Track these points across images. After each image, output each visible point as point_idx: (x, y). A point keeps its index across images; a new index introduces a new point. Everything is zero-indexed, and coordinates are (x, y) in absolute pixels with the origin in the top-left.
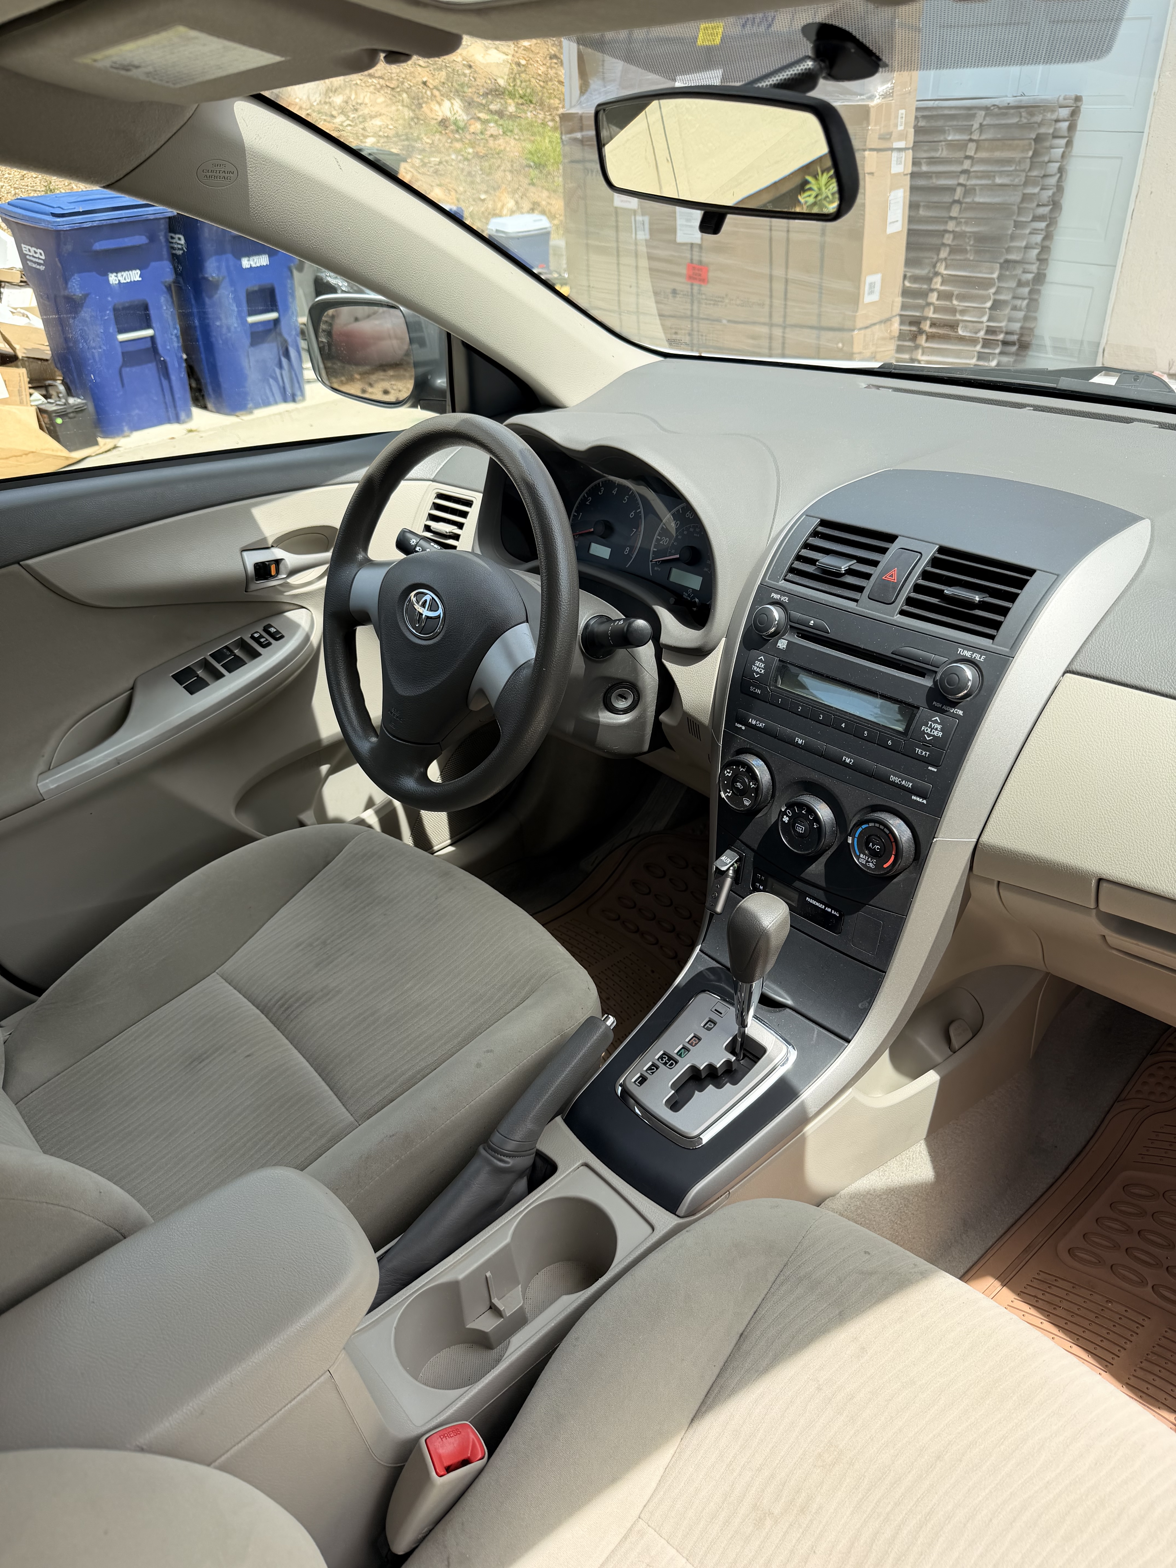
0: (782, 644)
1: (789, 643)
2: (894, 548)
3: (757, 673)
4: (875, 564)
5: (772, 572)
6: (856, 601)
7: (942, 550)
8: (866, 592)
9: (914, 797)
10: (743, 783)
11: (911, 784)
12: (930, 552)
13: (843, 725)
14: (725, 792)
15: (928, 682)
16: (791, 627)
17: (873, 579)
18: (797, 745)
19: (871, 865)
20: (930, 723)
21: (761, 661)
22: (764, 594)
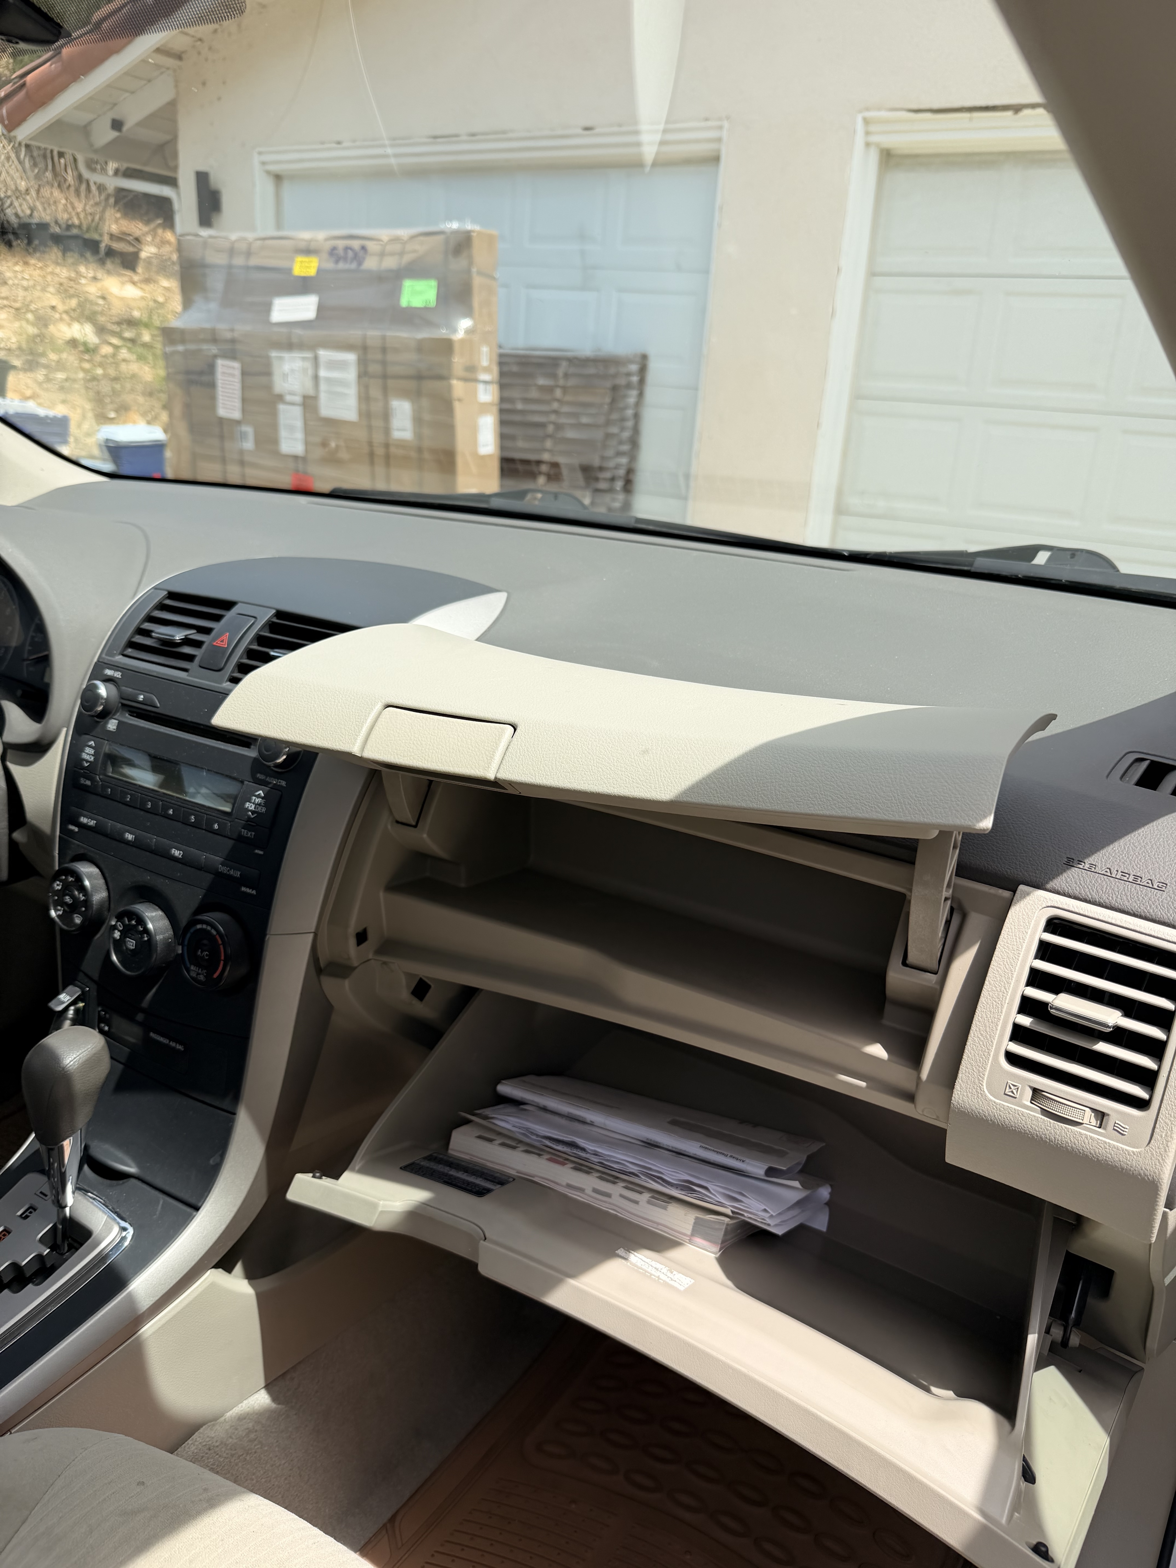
0: (112, 725)
1: (120, 724)
2: (230, 615)
3: (87, 761)
4: (207, 631)
5: (109, 649)
6: (185, 670)
7: (280, 614)
8: (197, 660)
9: (243, 889)
10: (72, 896)
11: (239, 873)
12: (266, 615)
13: (171, 812)
14: (56, 910)
15: (251, 753)
16: (123, 705)
17: (204, 647)
18: (127, 843)
19: (202, 978)
20: (254, 798)
21: (90, 746)
22: (97, 672)
